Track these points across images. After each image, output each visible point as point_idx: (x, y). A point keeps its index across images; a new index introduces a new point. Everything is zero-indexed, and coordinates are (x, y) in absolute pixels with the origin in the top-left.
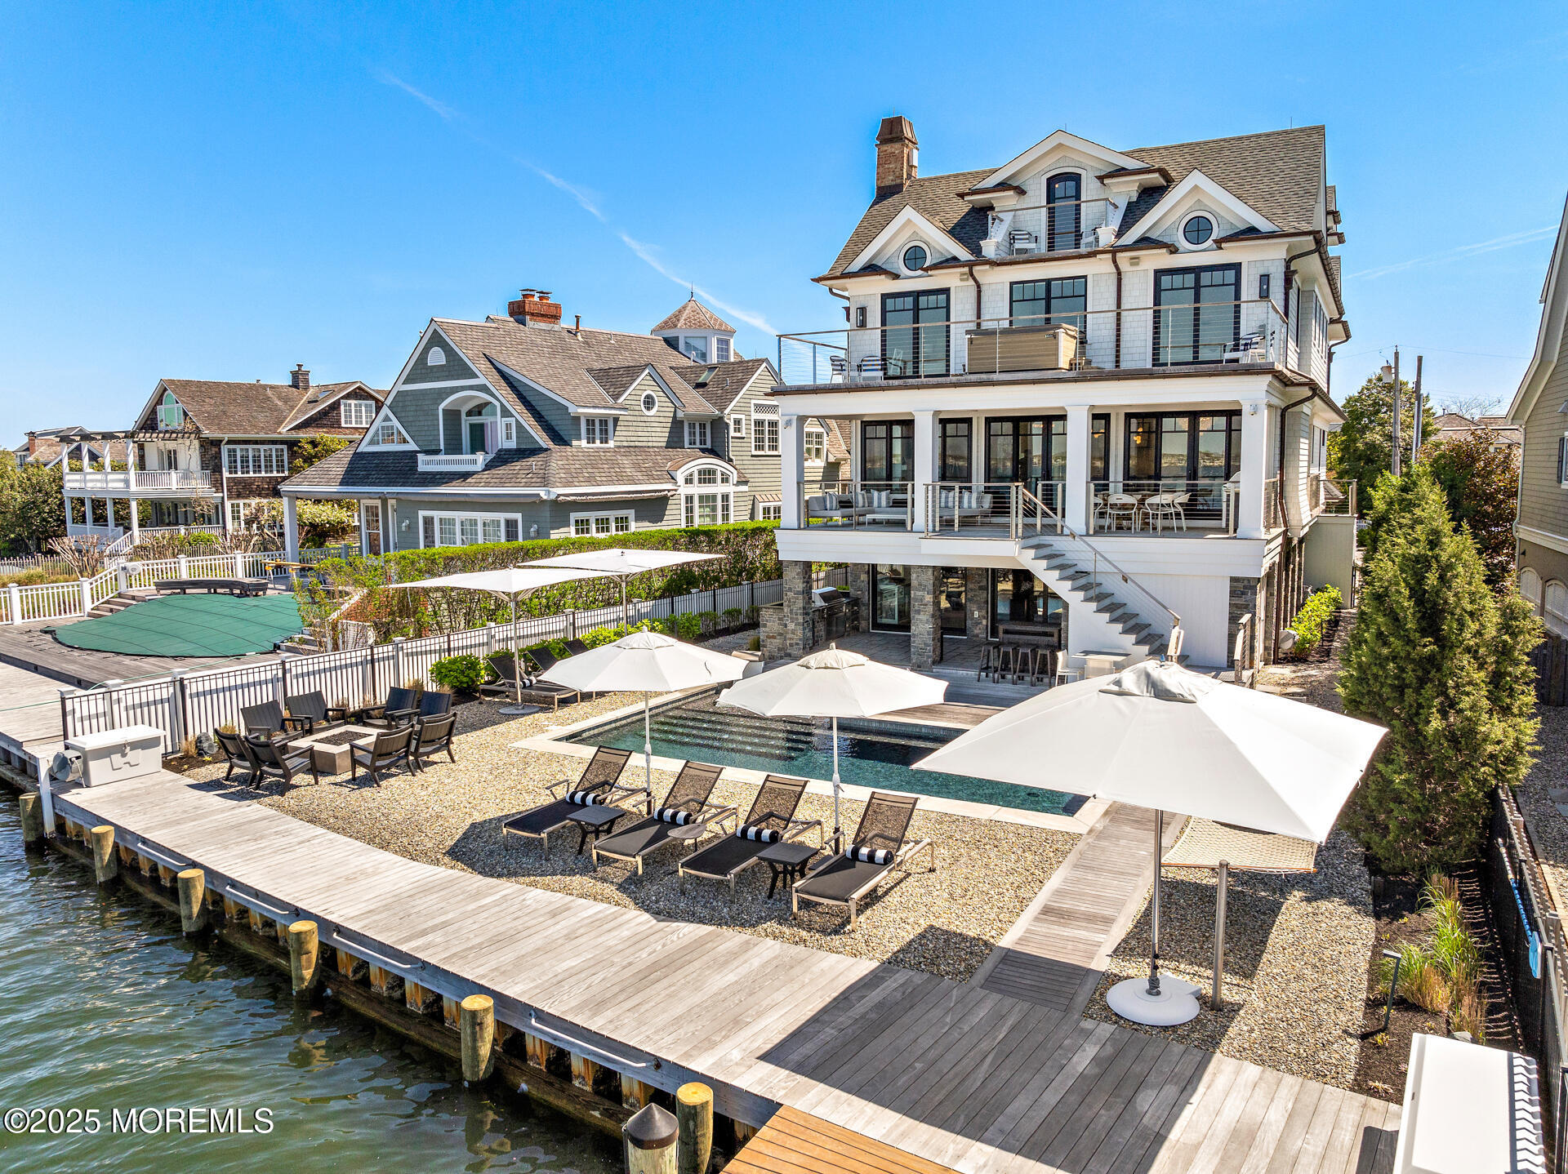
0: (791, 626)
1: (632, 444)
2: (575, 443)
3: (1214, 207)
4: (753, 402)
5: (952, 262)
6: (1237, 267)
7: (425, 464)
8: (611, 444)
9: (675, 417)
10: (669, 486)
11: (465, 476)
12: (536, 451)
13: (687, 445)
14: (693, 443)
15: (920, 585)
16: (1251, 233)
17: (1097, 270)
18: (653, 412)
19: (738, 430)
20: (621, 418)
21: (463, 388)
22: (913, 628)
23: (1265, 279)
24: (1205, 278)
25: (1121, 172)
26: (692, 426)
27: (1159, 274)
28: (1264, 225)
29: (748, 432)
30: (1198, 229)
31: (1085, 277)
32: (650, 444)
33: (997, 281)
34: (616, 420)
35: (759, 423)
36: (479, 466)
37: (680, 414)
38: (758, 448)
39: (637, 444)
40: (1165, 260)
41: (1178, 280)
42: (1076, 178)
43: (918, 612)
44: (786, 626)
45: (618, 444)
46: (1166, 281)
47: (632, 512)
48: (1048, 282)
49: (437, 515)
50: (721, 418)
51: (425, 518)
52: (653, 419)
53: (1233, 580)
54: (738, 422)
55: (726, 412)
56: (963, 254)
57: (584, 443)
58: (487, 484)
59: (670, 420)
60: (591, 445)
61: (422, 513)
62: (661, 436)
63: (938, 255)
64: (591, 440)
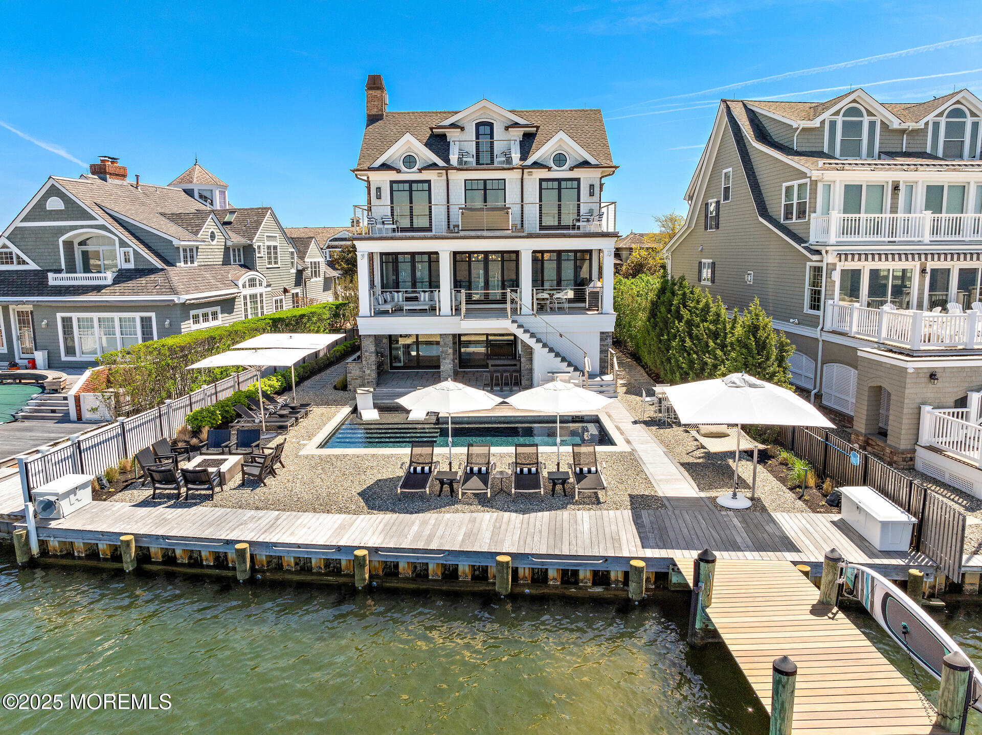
0: (368, 372)
1: (206, 263)
2: (178, 264)
3: (569, 150)
4: (266, 234)
5: (433, 166)
6: (578, 180)
7: (53, 280)
8: (196, 264)
9: (225, 245)
10: (235, 290)
11: (98, 289)
12: (154, 271)
13: (232, 263)
14: (235, 261)
15: (445, 344)
16: (585, 164)
17: (512, 177)
18: (215, 242)
19: (259, 252)
20: (200, 247)
21: (82, 227)
22: (442, 367)
23: (592, 186)
24: (563, 184)
25: (516, 125)
26: (234, 250)
27: (541, 180)
28: (593, 161)
29: (263, 253)
30: (560, 159)
31: (505, 180)
32: (215, 263)
33: (458, 178)
34: (197, 248)
35: (269, 247)
36: (109, 281)
37: (229, 243)
38: (270, 263)
39: (209, 263)
40: (544, 174)
41: (550, 184)
42: (491, 125)
43: (445, 359)
44: (364, 372)
45: (199, 264)
46: (544, 184)
47: (219, 307)
48: (485, 181)
49: (75, 316)
50: (251, 246)
51: (63, 319)
52: (215, 247)
53: (602, 333)
54: (259, 247)
55: (254, 241)
56: (441, 163)
57: (182, 264)
58: (122, 294)
59: (223, 247)
60: (186, 265)
61: (59, 315)
62: (219, 257)
63: (423, 161)
64: (185, 262)
